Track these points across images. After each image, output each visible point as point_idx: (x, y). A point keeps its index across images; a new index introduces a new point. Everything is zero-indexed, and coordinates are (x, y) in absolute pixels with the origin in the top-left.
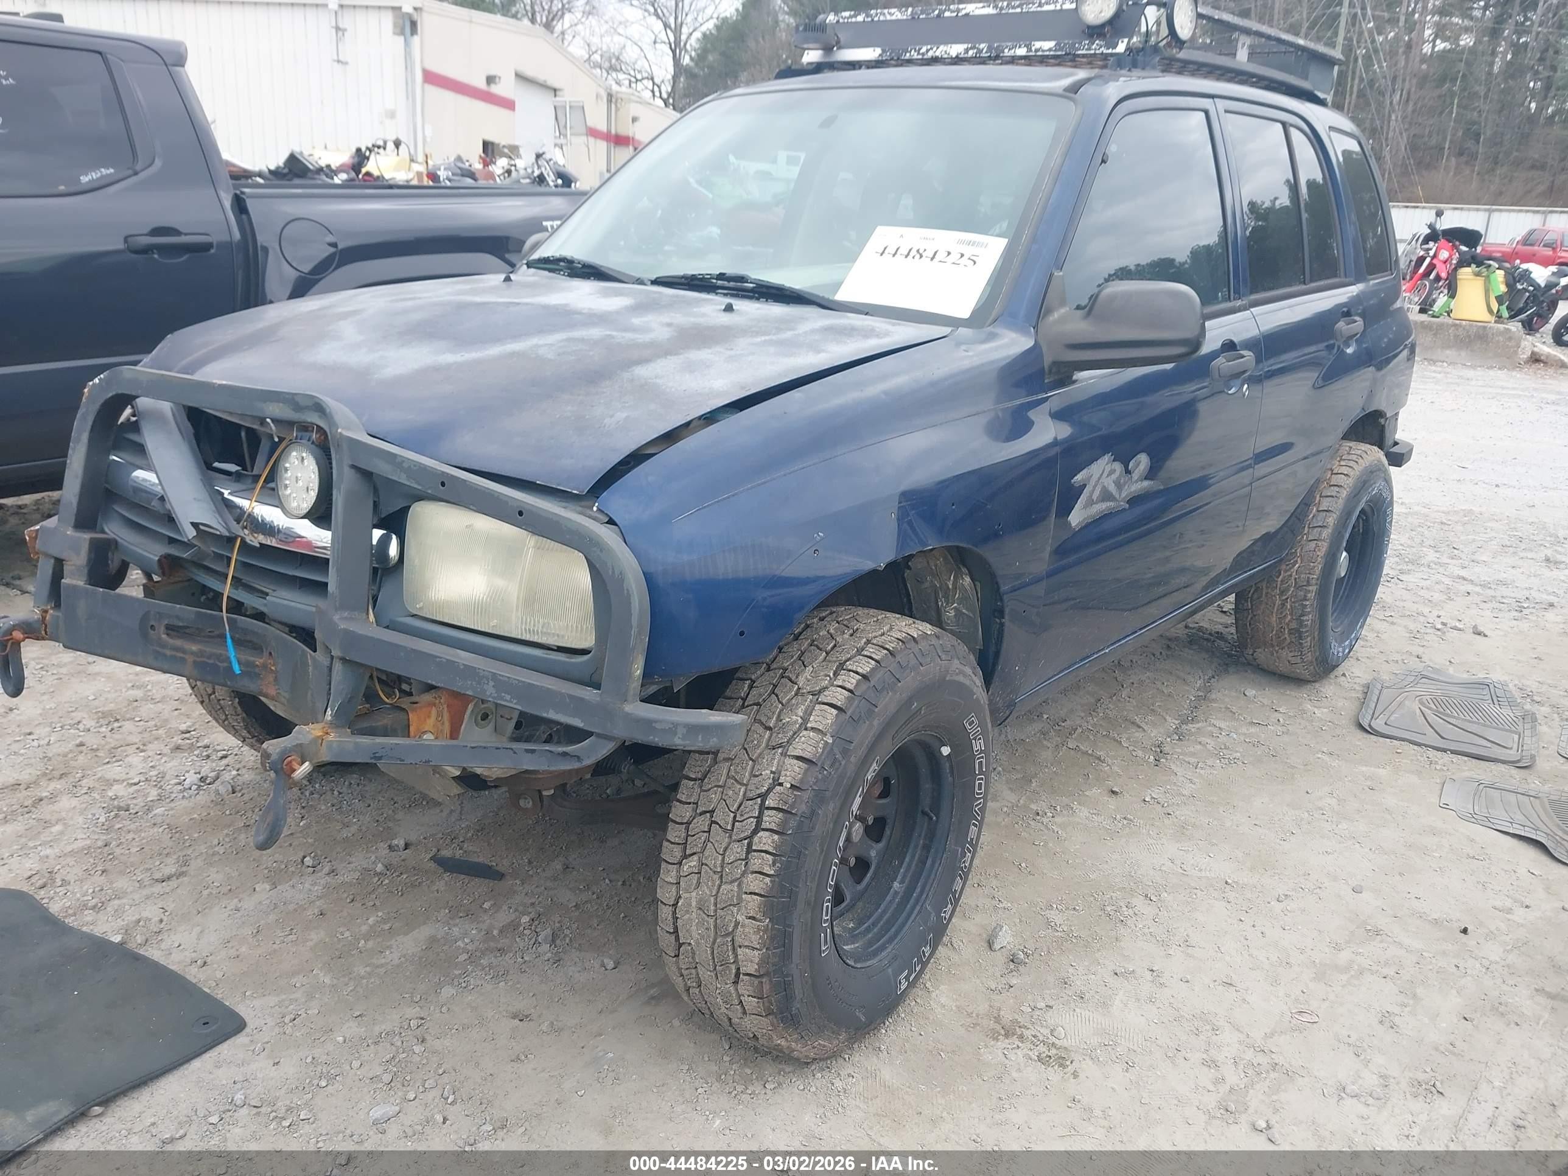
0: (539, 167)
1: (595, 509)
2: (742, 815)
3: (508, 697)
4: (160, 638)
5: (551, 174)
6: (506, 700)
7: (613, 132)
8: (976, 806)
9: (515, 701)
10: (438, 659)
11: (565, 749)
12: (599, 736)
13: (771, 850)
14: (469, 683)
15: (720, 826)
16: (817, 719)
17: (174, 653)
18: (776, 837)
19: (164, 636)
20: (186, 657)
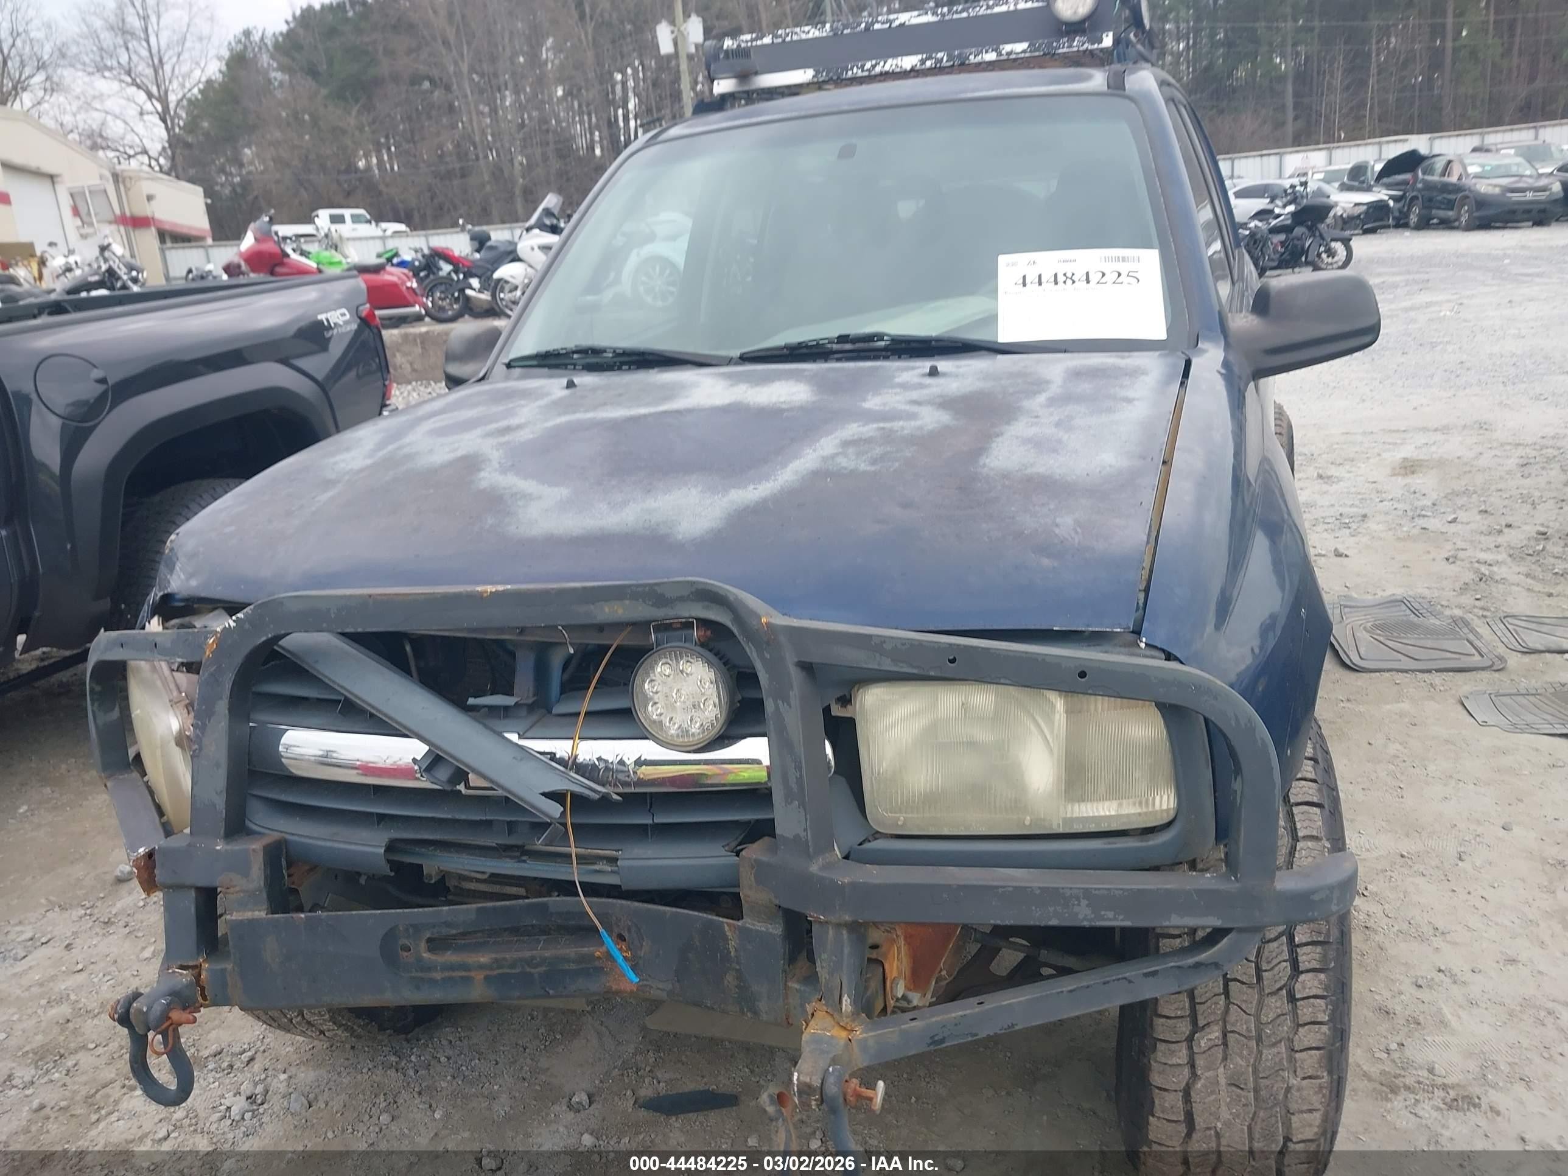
0: (106, 260)
1: (1143, 645)
2: (1269, 962)
3: (1110, 914)
4: (420, 959)
5: (121, 266)
6: (1110, 920)
7: (128, 214)
9: (1121, 917)
10: (1000, 890)
11: (1197, 959)
12: (1241, 930)
13: (1320, 992)
14: (1051, 909)
15: (1243, 983)
16: (1305, 824)
17: (447, 974)
18: (1322, 976)
19: (426, 955)
20: (472, 974)
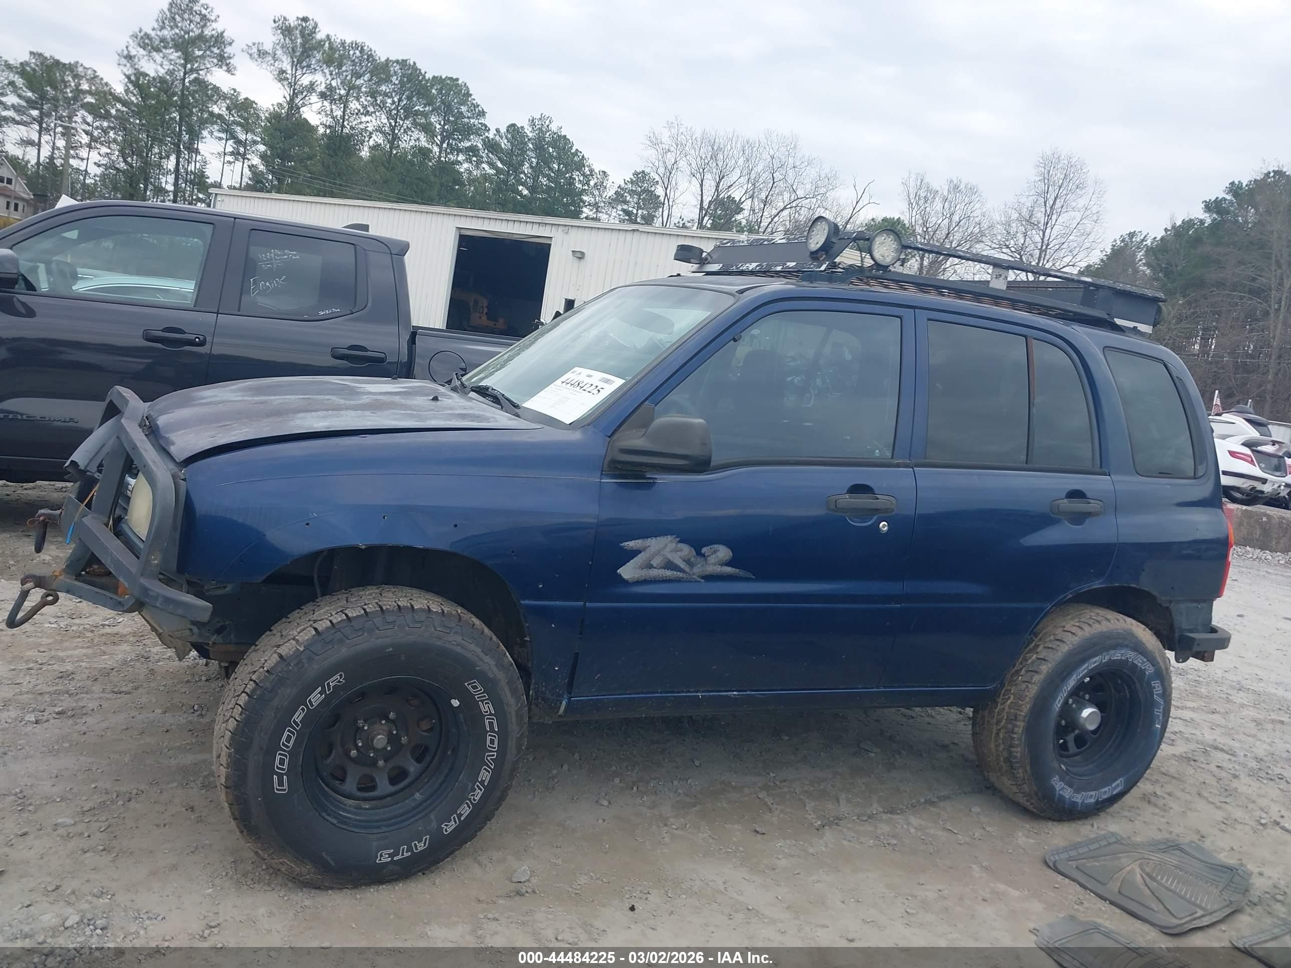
1: (183, 472)
8: (488, 756)
